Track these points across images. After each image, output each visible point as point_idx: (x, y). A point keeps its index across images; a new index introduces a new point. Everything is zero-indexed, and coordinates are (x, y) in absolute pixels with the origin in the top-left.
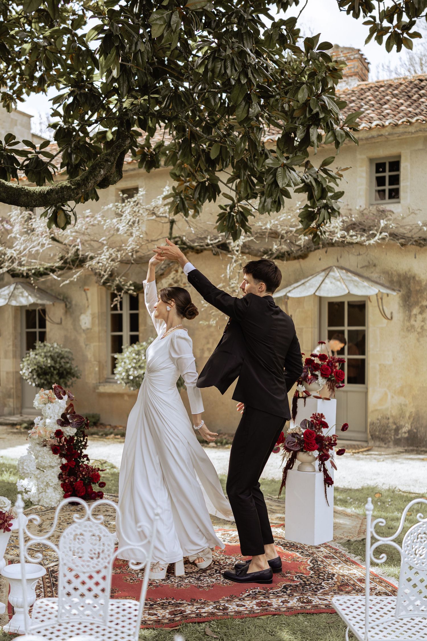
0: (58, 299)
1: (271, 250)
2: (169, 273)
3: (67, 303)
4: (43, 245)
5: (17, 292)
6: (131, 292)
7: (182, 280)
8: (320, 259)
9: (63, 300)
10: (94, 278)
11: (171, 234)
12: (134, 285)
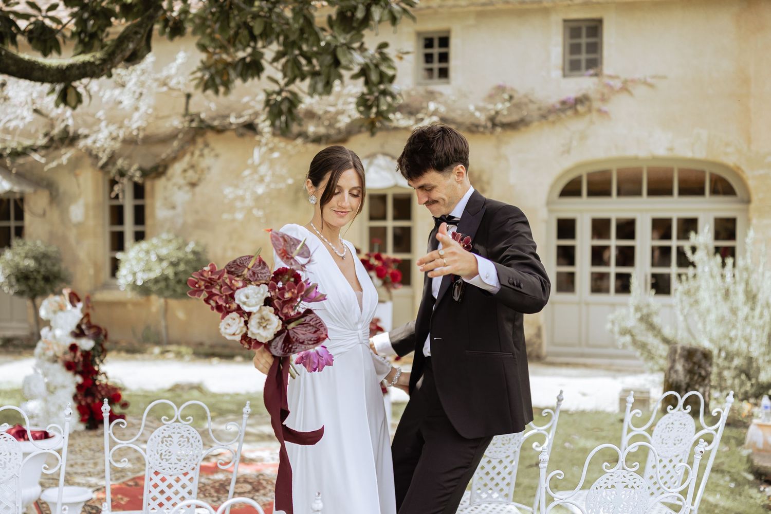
0: (40, 185)
1: (306, 132)
3: (53, 191)
4: (23, 118)
6: (136, 179)
7: (199, 165)
8: (363, 145)
9: (47, 187)
10: (88, 161)
12: (141, 169)
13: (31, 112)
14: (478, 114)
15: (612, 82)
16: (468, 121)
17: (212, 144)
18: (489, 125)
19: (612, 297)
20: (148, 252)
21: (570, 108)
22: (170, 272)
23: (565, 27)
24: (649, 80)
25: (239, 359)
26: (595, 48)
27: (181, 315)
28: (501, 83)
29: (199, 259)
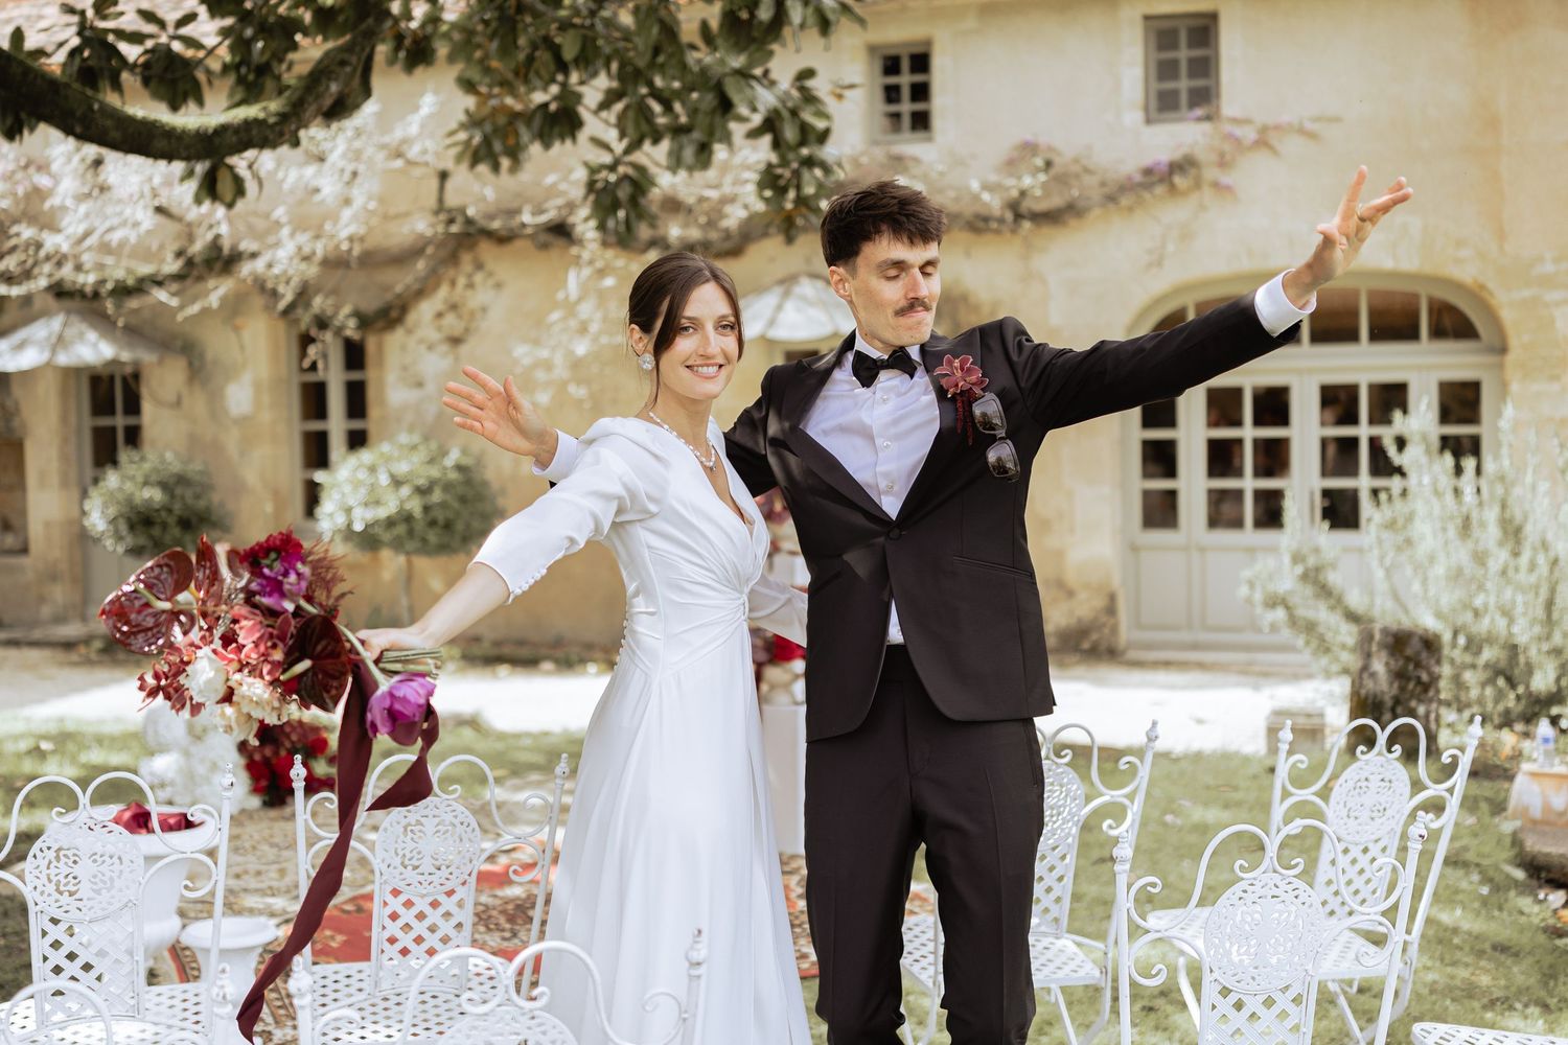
0: (169, 349)
3: (194, 359)
6: (349, 333)
7: (465, 304)
9: (183, 352)
11: (441, 200)
12: (357, 314)
13: (150, 212)
14: (986, 197)
15: (1238, 131)
16: (968, 210)
17: (490, 264)
18: (1009, 216)
19: (1250, 535)
20: (372, 469)
21: (1161, 181)
22: (415, 506)
23: (1147, 30)
24: (1309, 126)
25: (547, 666)
26: (1205, 67)
27: (437, 585)
28: (1029, 137)
29: (468, 482)
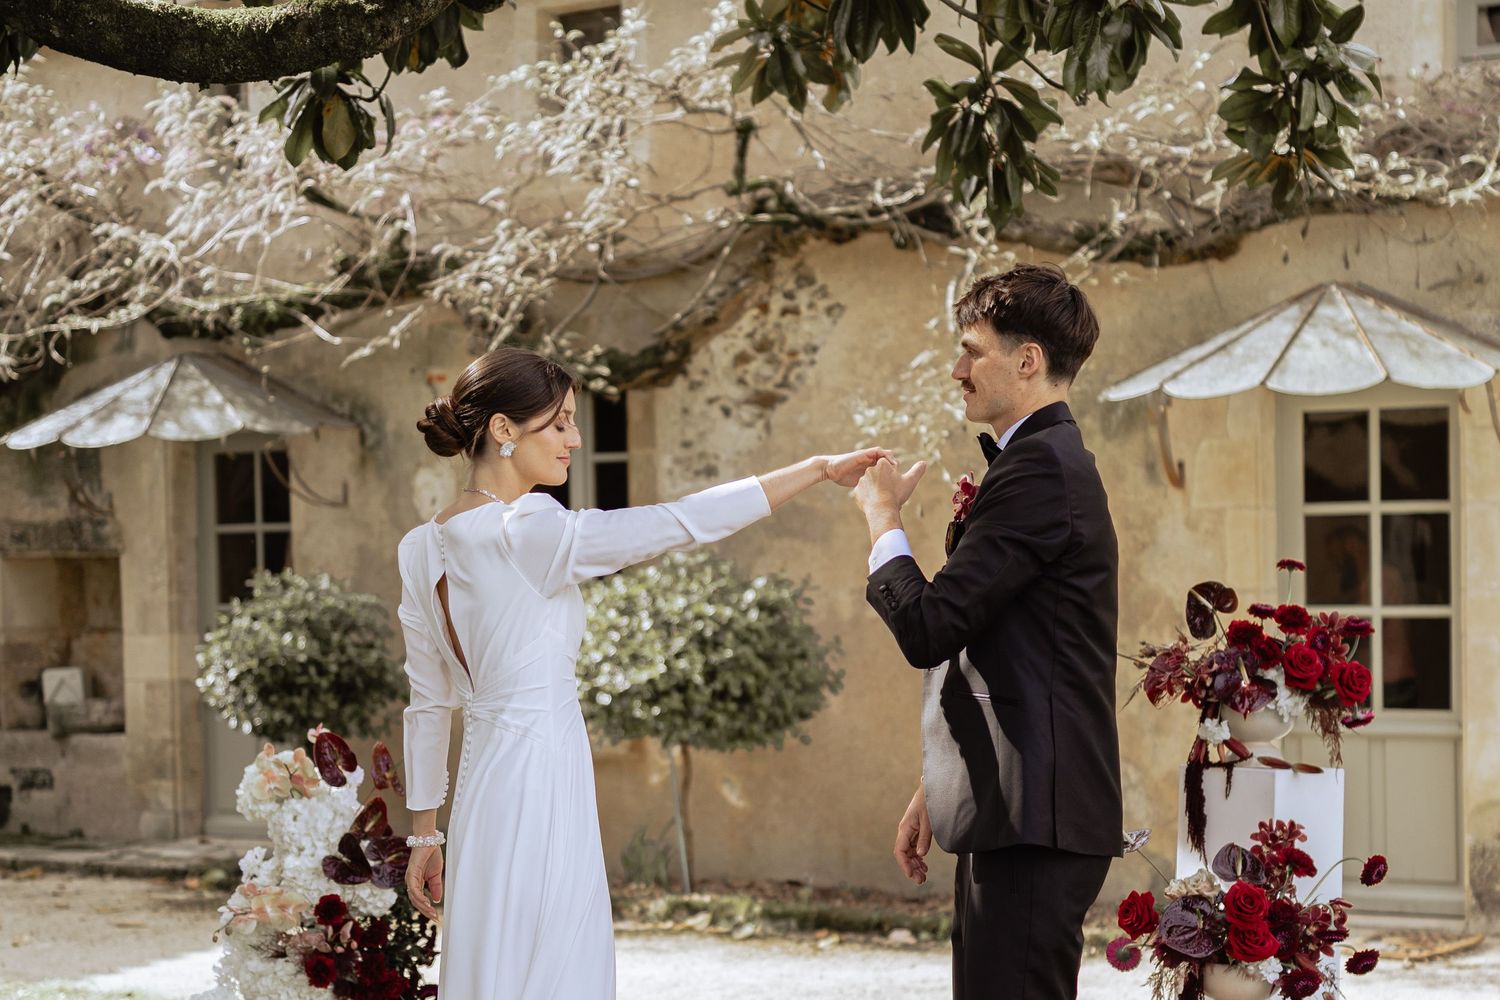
0: (333, 413)
1: (1104, 227)
2: (736, 315)
3: (368, 430)
4: (275, 217)
5: (181, 391)
6: (598, 385)
7: (783, 340)
8: (1286, 259)
9: (351, 418)
10: (466, 337)
11: (740, 171)
12: (611, 358)
13: (297, 197)
17: (820, 280)
22: (692, 667)
25: (901, 936)
27: (733, 796)
29: (780, 630)
